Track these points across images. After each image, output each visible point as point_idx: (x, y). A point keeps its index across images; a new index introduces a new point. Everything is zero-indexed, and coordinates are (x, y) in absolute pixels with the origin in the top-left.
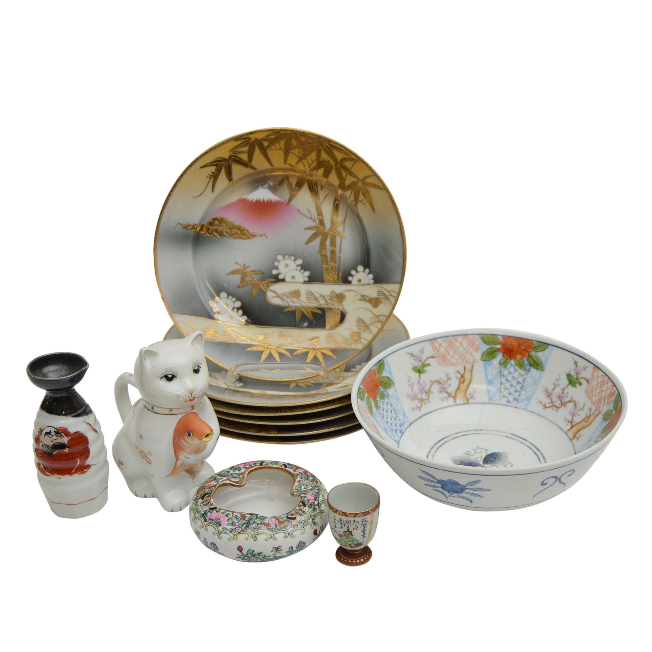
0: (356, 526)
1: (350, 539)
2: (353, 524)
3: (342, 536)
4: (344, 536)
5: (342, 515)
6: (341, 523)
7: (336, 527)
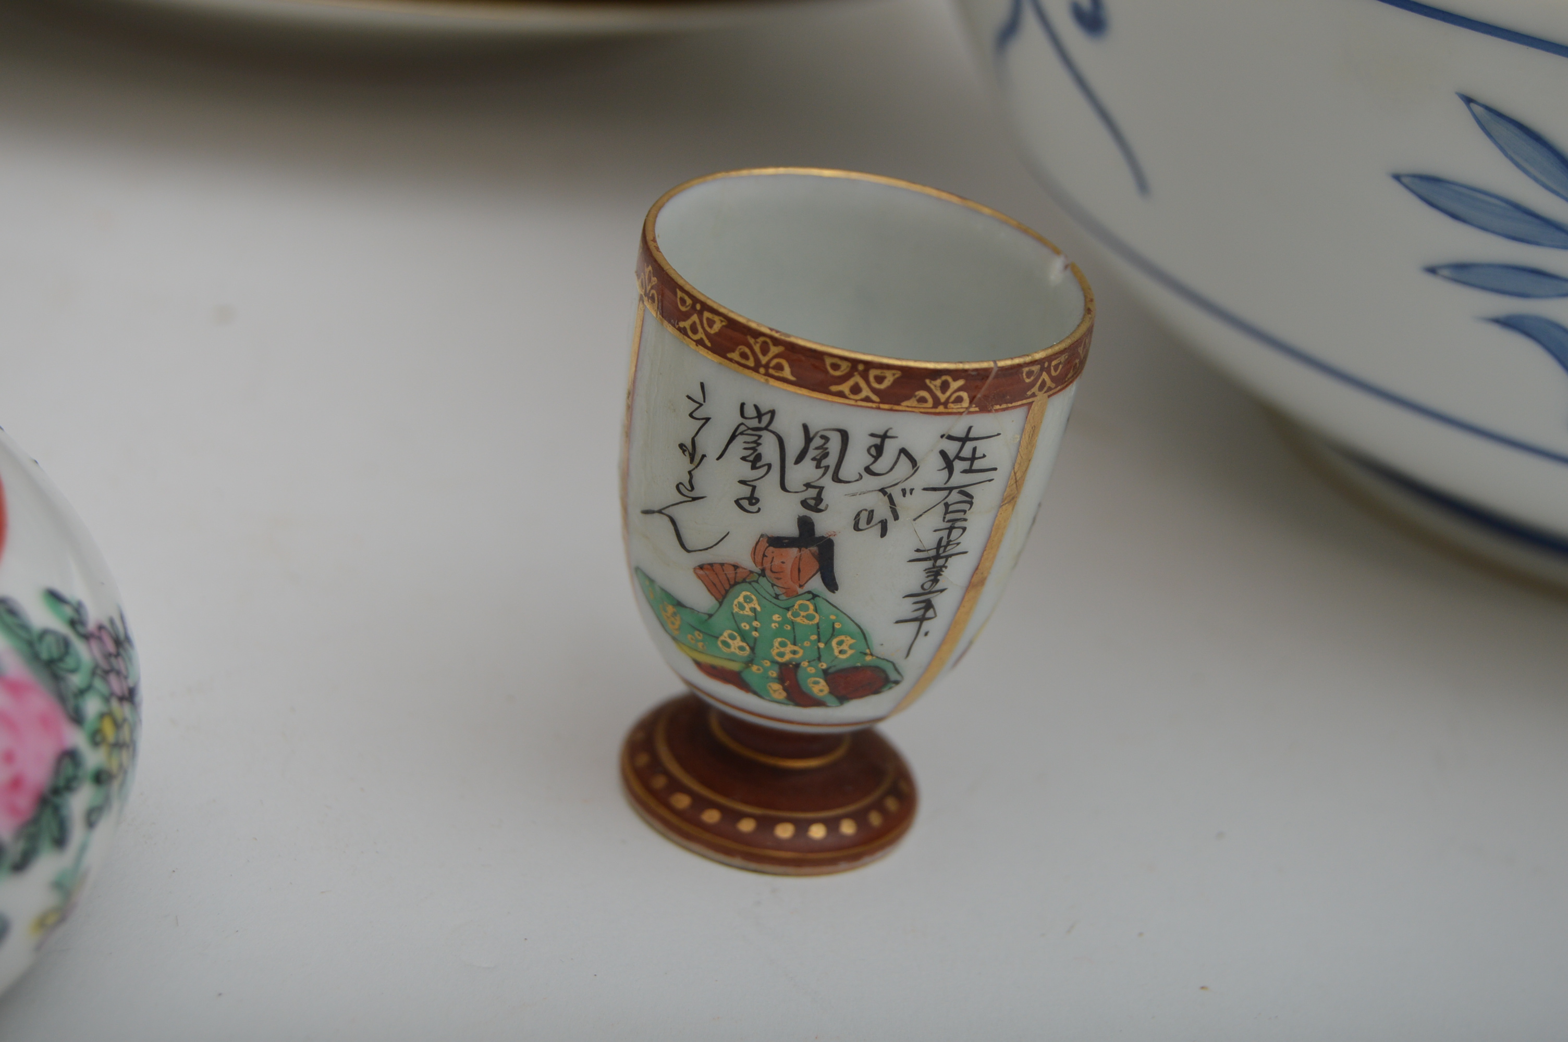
1: (803, 614)
3: (734, 584)
4: (757, 582)
5: (779, 367)
6: (760, 449)
7: (693, 494)
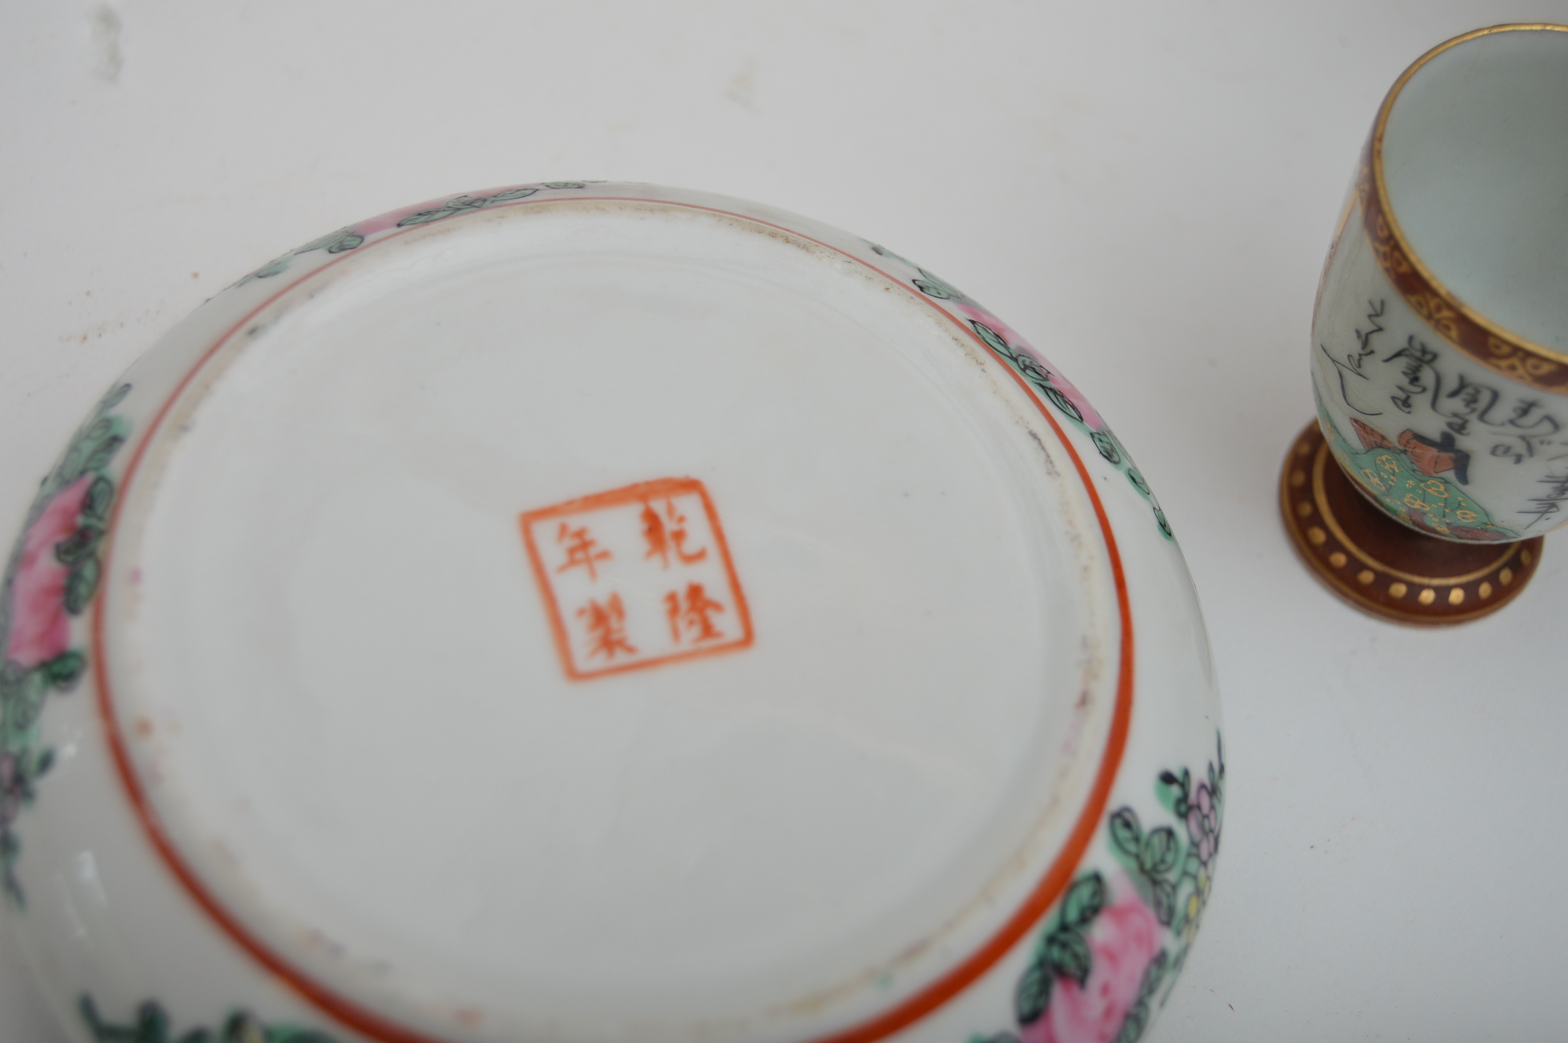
0: (1523, 438)
1: (1435, 489)
2: (1512, 422)
3: (1381, 447)
4: (1399, 454)
5: (1448, 328)
6: (1419, 374)
7: (1359, 370)
